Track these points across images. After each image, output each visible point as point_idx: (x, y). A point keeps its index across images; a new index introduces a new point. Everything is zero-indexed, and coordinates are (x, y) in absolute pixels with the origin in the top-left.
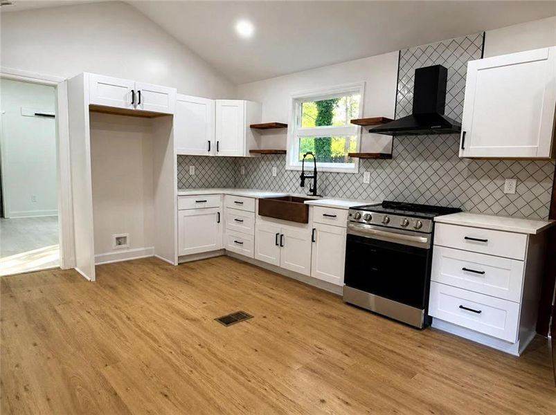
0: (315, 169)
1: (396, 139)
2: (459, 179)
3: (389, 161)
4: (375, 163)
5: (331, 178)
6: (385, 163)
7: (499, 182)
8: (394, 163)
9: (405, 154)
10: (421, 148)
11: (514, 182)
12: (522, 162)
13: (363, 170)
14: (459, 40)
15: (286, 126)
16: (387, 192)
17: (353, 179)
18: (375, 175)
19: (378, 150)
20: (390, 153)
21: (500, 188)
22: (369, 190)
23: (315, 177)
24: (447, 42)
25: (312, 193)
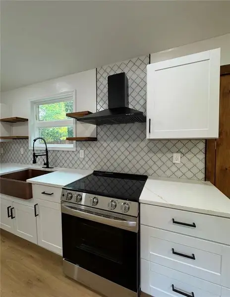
0: (46, 149)
1: (99, 128)
2: (142, 154)
3: (95, 142)
4: (87, 144)
5: (58, 155)
6: (93, 143)
7: (169, 155)
8: (98, 144)
9: (105, 137)
10: (115, 133)
11: (179, 155)
12: (183, 141)
13: (79, 149)
14: (134, 60)
15: (27, 120)
16: (96, 163)
17: (73, 155)
18: (87, 152)
19: (87, 135)
20: (96, 137)
21: (171, 159)
22: (84, 163)
23: (47, 155)
24: (126, 62)
25: (46, 166)
